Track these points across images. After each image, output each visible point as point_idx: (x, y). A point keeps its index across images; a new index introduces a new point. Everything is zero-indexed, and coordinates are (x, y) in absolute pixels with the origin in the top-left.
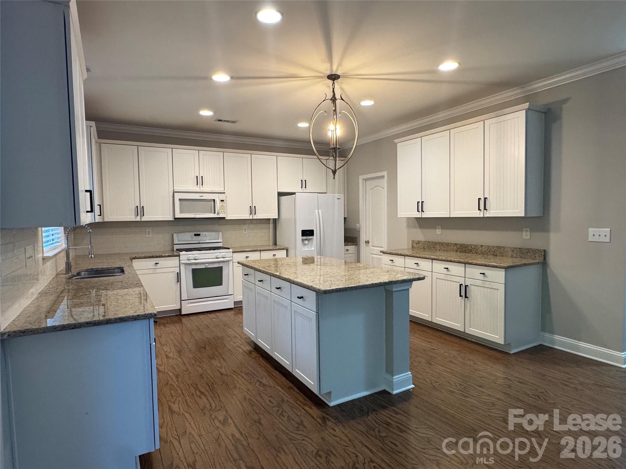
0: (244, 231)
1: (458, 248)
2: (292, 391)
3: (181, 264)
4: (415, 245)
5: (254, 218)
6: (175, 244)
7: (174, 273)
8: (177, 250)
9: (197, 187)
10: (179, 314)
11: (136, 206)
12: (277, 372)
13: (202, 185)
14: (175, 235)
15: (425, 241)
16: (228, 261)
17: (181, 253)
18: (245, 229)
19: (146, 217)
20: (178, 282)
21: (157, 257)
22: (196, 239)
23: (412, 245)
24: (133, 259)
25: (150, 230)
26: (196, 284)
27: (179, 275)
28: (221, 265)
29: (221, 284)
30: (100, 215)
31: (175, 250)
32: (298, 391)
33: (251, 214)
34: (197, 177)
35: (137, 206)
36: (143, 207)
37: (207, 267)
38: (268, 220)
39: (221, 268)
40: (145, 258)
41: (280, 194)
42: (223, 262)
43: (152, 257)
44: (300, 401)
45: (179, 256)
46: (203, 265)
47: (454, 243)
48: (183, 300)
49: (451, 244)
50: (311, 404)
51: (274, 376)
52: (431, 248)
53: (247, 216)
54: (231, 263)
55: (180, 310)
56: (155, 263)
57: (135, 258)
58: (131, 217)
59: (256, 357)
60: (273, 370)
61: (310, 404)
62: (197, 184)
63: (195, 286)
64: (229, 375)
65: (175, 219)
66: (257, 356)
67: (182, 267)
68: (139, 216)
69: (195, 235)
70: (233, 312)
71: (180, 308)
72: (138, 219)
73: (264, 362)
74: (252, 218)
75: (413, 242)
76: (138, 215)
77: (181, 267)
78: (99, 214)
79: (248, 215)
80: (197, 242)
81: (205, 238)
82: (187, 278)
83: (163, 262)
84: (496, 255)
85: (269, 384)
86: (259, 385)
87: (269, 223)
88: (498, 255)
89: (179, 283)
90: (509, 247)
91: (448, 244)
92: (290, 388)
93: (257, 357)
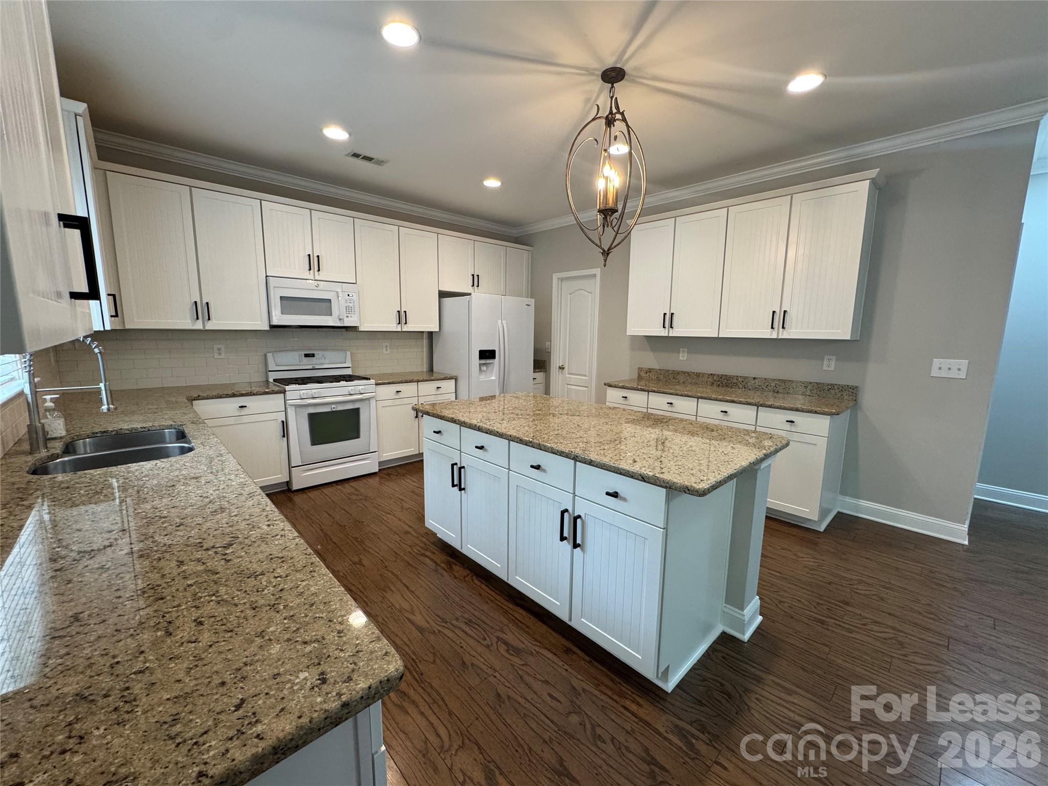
0: (384, 350)
1: (715, 381)
2: (574, 657)
3: (287, 406)
4: (643, 374)
5: (403, 330)
6: (269, 371)
7: (275, 421)
8: (275, 380)
9: (310, 274)
10: (287, 488)
11: (193, 301)
12: (521, 611)
13: (319, 270)
14: (269, 355)
15: (660, 370)
16: (369, 399)
17: (287, 387)
18: (386, 346)
19: (214, 322)
20: (284, 436)
21: (242, 395)
22: (309, 363)
23: (639, 375)
24: (194, 400)
25: (222, 347)
26: (316, 439)
27: (285, 425)
28: (356, 406)
29: (357, 436)
30: (116, 316)
31: (271, 380)
32: (587, 658)
33: (399, 323)
34: (309, 255)
35: (196, 302)
36: (207, 303)
37: (334, 410)
38: (420, 333)
39: (356, 412)
40: (220, 397)
41: (443, 295)
42: (361, 400)
43: (234, 395)
44: (607, 686)
45: (284, 392)
46: (327, 406)
47: (710, 372)
48: (293, 467)
49: (704, 374)
50: (632, 693)
51: (520, 621)
52: (669, 379)
53: (393, 326)
54: (373, 402)
55: (288, 483)
56: (240, 407)
57: (198, 398)
58: (185, 322)
59: (464, 577)
60: (511, 606)
61: (630, 693)
62: (310, 269)
63: (315, 442)
64: (436, 631)
65: (273, 327)
66: (466, 574)
67: (291, 412)
68: (200, 321)
69: (306, 356)
70: (377, 479)
71: (288, 480)
72: (199, 325)
73: (484, 587)
74: (400, 330)
75: (640, 369)
76: (197, 318)
77: (289, 410)
78: (114, 314)
79: (395, 325)
80: (311, 367)
81: (323, 361)
82: (300, 429)
83: (255, 404)
84: (778, 392)
85: (523, 646)
86: (507, 651)
87: (422, 339)
88: (780, 391)
89: (285, 439)
90: (801, 382)
91: (698, 375)
92: (567, 651)
93: (467, 576)
